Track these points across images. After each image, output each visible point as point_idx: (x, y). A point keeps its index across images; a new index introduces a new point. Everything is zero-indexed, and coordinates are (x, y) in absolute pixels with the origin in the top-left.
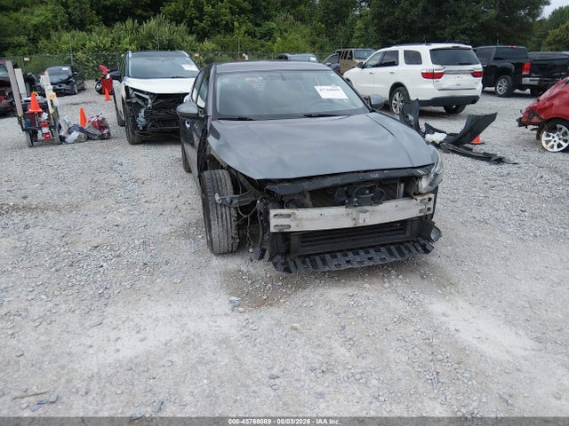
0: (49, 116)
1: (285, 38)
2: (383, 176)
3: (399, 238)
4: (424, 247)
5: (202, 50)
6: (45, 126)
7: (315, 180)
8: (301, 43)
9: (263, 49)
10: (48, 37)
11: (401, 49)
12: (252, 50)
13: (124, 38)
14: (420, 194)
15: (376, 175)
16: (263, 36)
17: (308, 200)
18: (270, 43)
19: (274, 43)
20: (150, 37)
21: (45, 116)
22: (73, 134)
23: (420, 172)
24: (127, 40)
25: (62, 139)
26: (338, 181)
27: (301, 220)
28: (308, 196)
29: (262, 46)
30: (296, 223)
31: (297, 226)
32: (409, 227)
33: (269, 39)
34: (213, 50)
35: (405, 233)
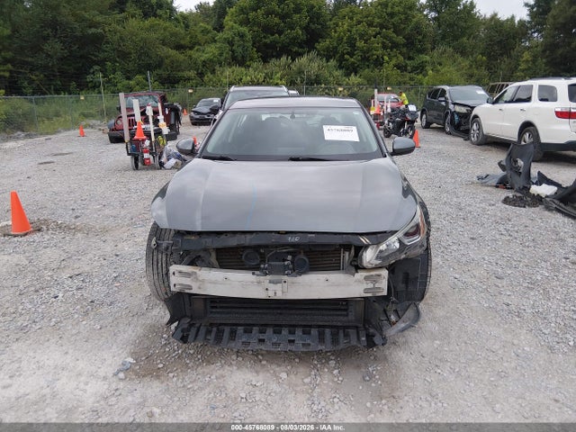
0: (151, 143)
1: (438, 71)
2: (306, 241)
3: (339, 320)
4: (370, 337)
5: (348, 84)
6: (146, 152)
7: (223, 236)
8: (455, 76)
9: (412, 83)
10: (213, 72)
11: (536, 83)
12: (399, 84)
13: (277, 73)
14: (364, 268)
15: (296, 239)
16: (415, 69)
17: (213, 259)
18: (420, 76)
19: (425, 76)
20: (300, 72)
21: (147, 143)
22: (170, 161)
23: (364, 240)
24: (278, 75)
25: (162, 165)
26: (247, 240)
27: (203, 281)
28: (214, 255)
29: (411, 79)
30: (198, 284)
31: (200, 288)
32: (351, 308)
33: (421, 73)
34: (359, 84)
35: (347, 315)
